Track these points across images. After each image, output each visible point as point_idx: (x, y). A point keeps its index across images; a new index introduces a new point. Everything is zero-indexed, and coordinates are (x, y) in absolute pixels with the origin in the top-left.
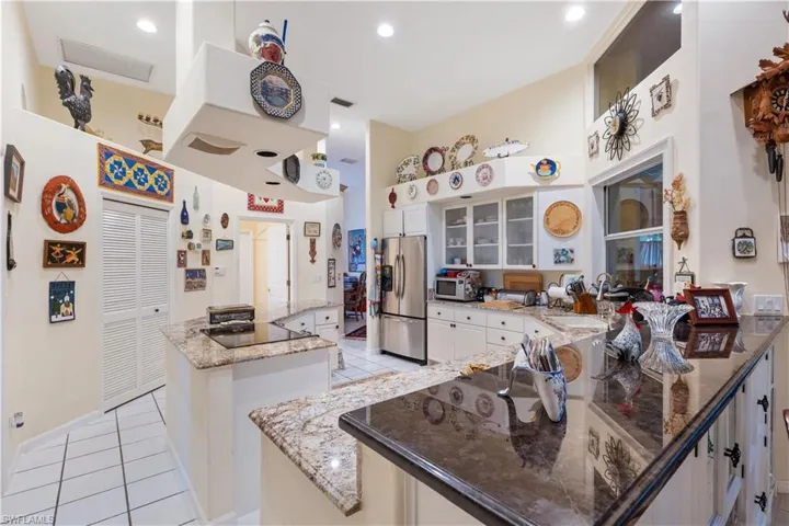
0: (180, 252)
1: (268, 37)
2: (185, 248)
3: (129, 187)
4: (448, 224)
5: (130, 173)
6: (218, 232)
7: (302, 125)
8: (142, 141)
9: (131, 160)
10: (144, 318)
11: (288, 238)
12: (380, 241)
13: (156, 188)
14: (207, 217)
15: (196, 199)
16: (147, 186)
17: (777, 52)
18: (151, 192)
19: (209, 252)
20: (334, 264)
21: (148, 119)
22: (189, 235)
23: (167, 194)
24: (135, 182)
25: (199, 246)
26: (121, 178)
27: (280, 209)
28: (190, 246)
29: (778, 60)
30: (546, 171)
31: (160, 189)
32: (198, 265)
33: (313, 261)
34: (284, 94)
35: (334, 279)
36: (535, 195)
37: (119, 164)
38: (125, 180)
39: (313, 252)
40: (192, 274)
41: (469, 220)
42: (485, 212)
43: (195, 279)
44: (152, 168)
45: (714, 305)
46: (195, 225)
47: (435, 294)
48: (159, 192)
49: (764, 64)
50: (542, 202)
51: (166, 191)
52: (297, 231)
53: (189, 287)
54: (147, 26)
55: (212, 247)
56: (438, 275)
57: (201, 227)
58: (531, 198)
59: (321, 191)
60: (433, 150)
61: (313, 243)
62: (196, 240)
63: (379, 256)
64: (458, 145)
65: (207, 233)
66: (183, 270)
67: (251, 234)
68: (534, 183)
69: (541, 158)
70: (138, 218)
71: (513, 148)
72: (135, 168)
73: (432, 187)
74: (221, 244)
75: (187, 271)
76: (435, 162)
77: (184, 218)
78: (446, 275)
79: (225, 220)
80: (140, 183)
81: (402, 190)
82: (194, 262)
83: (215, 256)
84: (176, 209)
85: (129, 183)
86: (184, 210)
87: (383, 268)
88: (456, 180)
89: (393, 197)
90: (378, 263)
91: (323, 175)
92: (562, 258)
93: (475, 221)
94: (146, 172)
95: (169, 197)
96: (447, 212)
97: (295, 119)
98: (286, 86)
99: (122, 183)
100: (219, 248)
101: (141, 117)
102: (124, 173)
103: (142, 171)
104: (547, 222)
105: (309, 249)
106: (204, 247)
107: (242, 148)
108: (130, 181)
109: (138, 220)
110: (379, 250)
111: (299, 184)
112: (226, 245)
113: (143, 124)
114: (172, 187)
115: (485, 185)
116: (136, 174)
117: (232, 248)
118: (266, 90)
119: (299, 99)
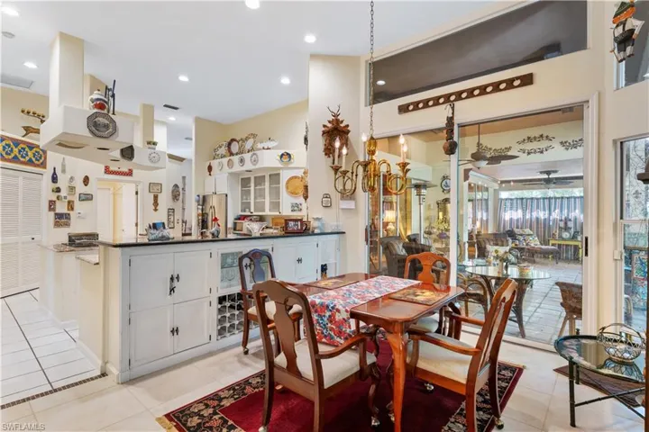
0: (50, 201)
1: (98, 99)
2: (55, 199)
3: (15, 159)
4: (242, 187)
5: (16, 150)
6: (81, 188)
7: (117, 140)
8: (24, 127)
9: (17, 143)
10: (23, 243)
11: (137, 193)
12: (201, 197)
13: (34, 159)
14: (72, 178)
15: (63, 166)
16: (27, 158)
17: (329, 122)
18: (30, 163)
19: (73, 202)
20: (174, 212)
21: (28, 113)
22: (58, 190)
23: (42, 164)
24: (19, 156)
25: (65, 198)
26: (10, 154)
27: (130, 173)
28: (58, 198)
29: (329, 125)
30: (285, 159)
31: (37, 160)
32: (65, 211)
33: (156, 210)
34: (106, 127)
35: (173, 222)
36: (281, 172)
37: (9, 146)
38: (13, 155)
39: (156, 203)
40: (59, 216)
41: (252, 184)
42: (260, 180)
43: (61, 219)
44: (31, 147)
45: (295, 225)
46: (63, 183)
47: (232, 230)
48: (37, 162)
49: (324, 126)
50: (285, 176)
51: (41, 161)
52: (143, 189)
53: (57, 224)
54: (31, 65)
55: (75, 199)
56: (236, 219)
57: (67, 184)
58: (278, 174)
59: (152, 165)
60: (233, 140)
61: (156, 198)
62: (63, 194)
63: (200, 207)
64: (247, 139)
65: (72, 189)
66: (52, 213)
67: (112, 189)
68: (280, 166)
69: (283, 151)
70: (21, 178)
71: (271, 144)
72: (19, 147)
73: (230, 164)
74: (83, 197)
75: (56, 214)
76: (235, 147)
77: (54, 179)
78: (239, 219)
79: (86, 181)
80: (22, 156)
81: (215, 163)
82: (61, 208)
83: (77, 204)
84: (48, 173)
85: (16, 157)
86: (55, 173)
87: (203, 215)
88: (242, 161)
89: (210, 168)
90: (200, 211)
91: (154, 155)
92: (296, 208)
93: (255, 186)
94: (27, 149)
95: (43, 165)
96: (242, 179)
97: (111, 138)
98: (107, 122)
99: (10, 157)
100: (81, 199)
101: (23, 111)
102: (12, 151)
103: (24, 149)
104: (287, 188)
105: (153, 202)
106: (69, 198)
107: (87, 147)
108: (16, 156)
109: (21, 180)
110: (201, 203)
111: (134, 160)
112: (87, 198)
113: (25, 116)
114: (45, 158)
115: (255, 165)
116: (20, 151)
117: (91, 199)
118: (96, 125)
119: (115, 129)
